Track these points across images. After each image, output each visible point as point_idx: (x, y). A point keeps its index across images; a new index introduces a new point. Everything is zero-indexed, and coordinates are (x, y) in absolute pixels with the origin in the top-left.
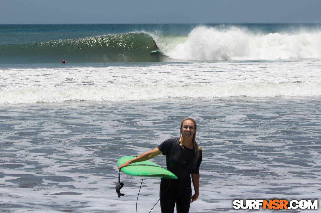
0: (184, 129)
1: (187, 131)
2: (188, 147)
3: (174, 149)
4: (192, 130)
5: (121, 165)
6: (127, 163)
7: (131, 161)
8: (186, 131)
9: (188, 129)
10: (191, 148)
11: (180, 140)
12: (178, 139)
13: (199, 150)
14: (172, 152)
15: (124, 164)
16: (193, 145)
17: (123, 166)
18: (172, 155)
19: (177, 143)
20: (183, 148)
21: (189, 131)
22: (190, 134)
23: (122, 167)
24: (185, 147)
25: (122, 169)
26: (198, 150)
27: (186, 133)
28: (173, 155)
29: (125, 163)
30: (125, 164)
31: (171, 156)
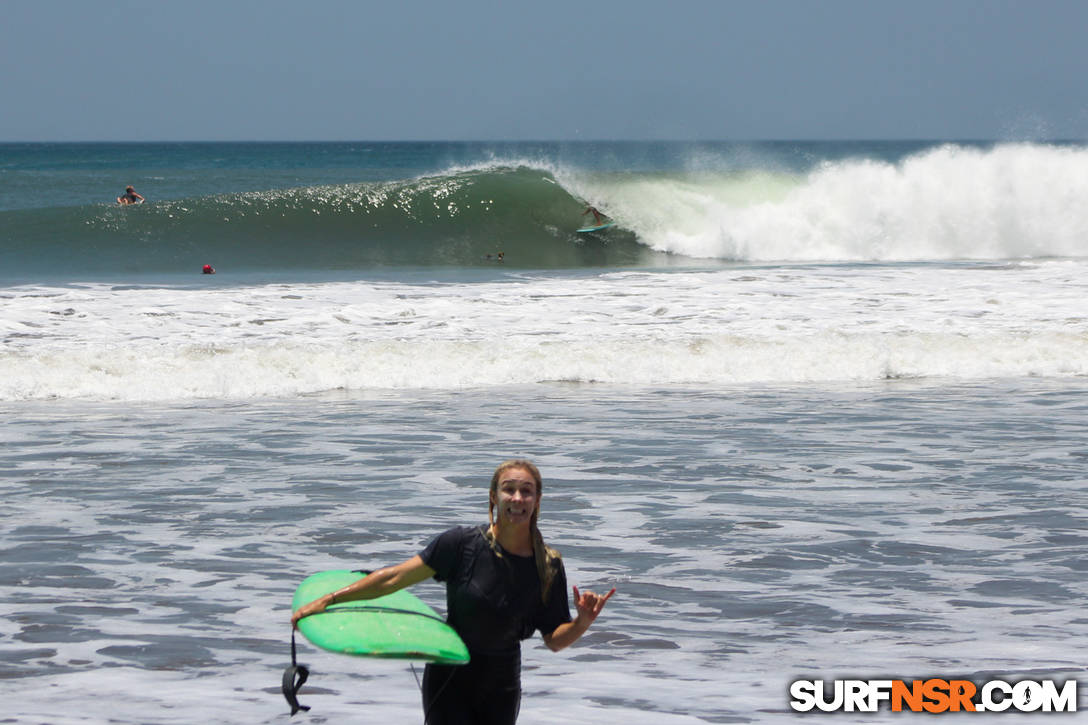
0: (504, 496)
1: (515, 502)
2: (517, 553)
3: (473, 559)
4: (529, 498)
5: (300, 610)
6: (319, 603)
7: (330, 596)
8: (509, 501)
9: (517, 496)
10: (526, 553)
11: (491, 530)
12: (486, 527)
13: (550, 557)
14: (467, 570)
15: (308, 606)
16: (532, 543)
17: (305, 611)
18: (466, 579)
19: (480, 539)
20: (499, 555)
21: (520, 502)
22: (524, 511)
23: (303, 616)
24: (504, 552)
25: (302, 623)
26: (547, 559)
27: (509, 510)
28: (470, 580)
29: (311, 604)
30: (312, 607)
31: (464, 582)
